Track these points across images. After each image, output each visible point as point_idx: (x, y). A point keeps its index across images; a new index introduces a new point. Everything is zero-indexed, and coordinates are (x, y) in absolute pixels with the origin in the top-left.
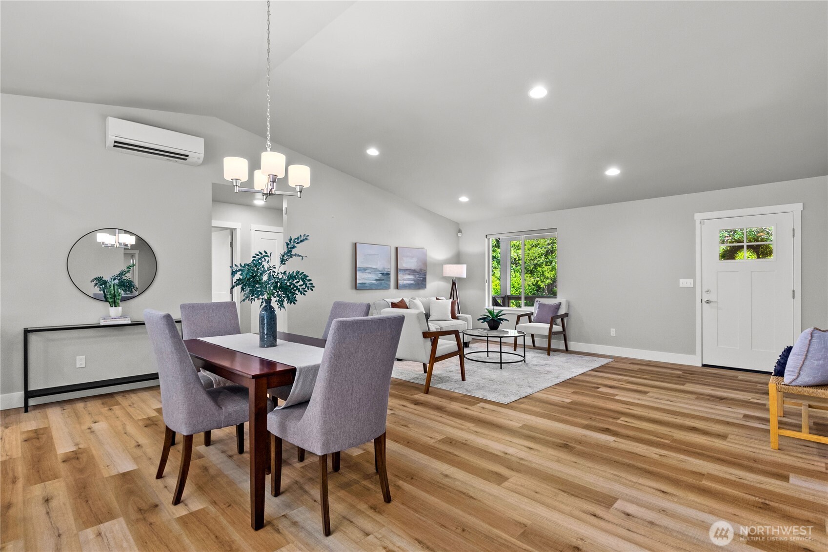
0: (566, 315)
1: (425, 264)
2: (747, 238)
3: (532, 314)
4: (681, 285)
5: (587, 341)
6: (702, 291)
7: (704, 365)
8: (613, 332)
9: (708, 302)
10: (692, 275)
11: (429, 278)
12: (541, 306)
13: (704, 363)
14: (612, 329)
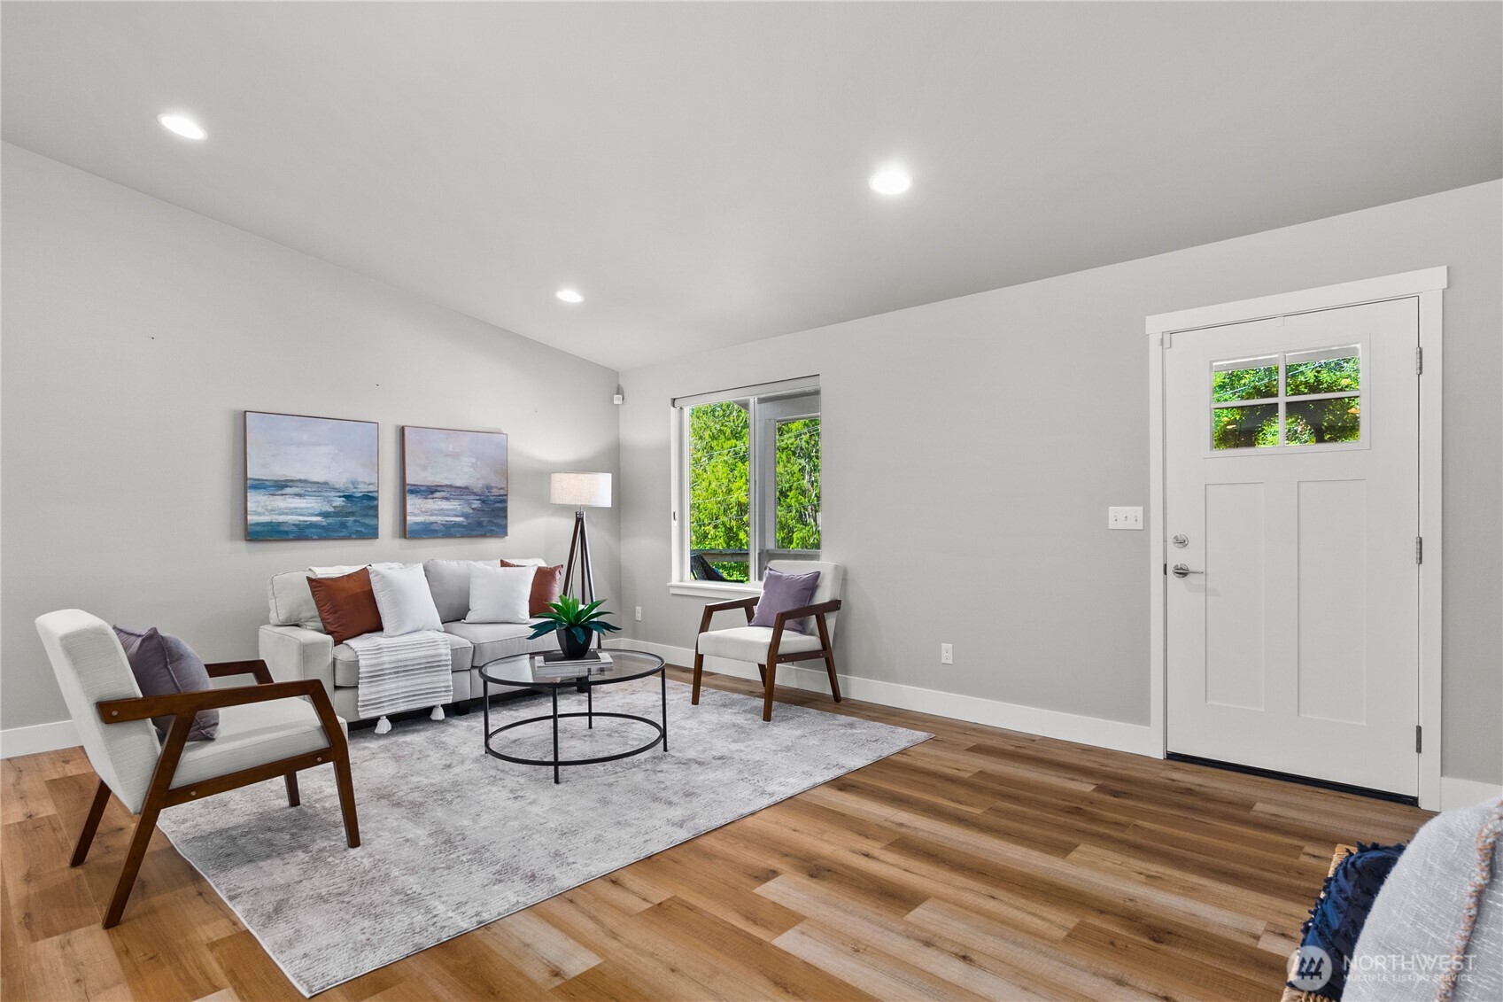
0: (834, 605)
1: (503, 470)
2: (1288, 385)
3: (755, 601)
4: (1112, 525)
5: (888, 675)
6: (1165, 541)
7: (1172, 757)
8: (947, 653)
9: (1182, 573)
10: (1140, 496)
11: (513, 507)
12: (774, 582)
13: (1172, 749)
14: (944, 645)
